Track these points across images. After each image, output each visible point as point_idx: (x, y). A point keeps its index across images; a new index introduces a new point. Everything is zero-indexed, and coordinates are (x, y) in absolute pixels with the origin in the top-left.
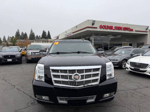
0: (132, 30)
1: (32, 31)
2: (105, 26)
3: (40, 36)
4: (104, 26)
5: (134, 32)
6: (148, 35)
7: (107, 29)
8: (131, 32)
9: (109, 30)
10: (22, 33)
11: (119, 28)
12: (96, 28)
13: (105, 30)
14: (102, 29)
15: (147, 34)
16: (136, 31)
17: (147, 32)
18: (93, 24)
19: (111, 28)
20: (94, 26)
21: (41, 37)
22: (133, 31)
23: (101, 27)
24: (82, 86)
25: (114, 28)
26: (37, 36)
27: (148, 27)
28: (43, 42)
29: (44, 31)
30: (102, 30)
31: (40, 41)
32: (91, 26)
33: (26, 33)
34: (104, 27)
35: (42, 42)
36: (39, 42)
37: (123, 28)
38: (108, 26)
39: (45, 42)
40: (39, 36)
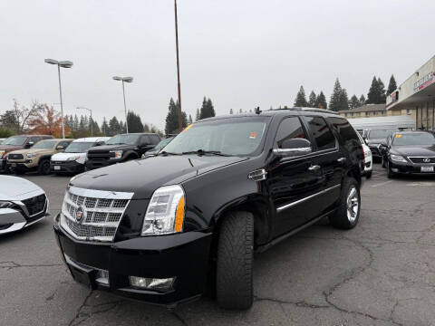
1: (338, 85)
3: (362, 98)
10: (313, 94)
21: (366, 98)
24: (84, 238)
26: (354, 98)
28: (367, 113)
29: (375, 79)
31: (359, 112)
33: (322, 93)
35: (363, 114)
36: (355, 115)
39: (375, 113)
40: (359, 98)
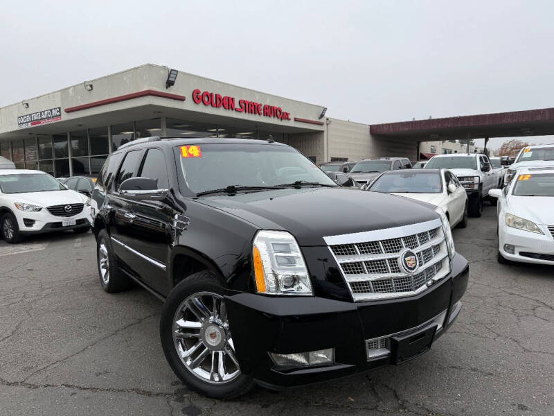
0: (285, 116)
2: (210, 96)
4: (206, 94)
5: (292, 124)
6: (325, 134)
7: (217, 106)
8: (285, 123)
9: (221, 112)
11: (252, 108)
12: (182, 99)
13: (210, 110)
14: (201, 105)
15: (323, 132)
16: (296, 120)
17: (321, 124)
18: (170, 83)
19: (228, 103)
20: (173, 91)
22: (289, 119)
23: (197, 97)
25: (237, 106)
27: (325, 110)
30: (201, 108)
32: (161, 89)
34: (206, 99)
37: (262, 107)
38: (218, 97)
